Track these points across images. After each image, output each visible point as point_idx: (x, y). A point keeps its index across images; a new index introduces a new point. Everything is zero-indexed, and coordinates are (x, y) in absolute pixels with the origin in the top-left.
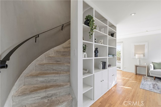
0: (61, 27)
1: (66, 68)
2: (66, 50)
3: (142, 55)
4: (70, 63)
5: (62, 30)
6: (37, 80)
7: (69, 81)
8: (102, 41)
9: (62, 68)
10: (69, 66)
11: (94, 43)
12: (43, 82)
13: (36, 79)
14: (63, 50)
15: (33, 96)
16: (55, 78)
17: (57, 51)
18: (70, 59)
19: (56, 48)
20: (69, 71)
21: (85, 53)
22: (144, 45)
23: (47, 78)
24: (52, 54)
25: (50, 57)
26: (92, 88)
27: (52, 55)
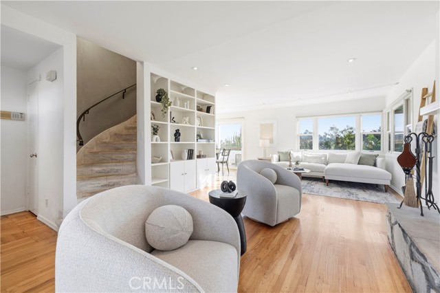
0: (121, 94)
1: (131, 156)
2: (131, 132)
3: (268, 141)
4: (136, 150)
5: (123, 98)
6: (92, 170)
7: (136, 172)
8: (187, 120)
9: (126, 157)
10: (136, 154)
11: (169, 123)
12: (100, 173)
13: (91, 168)
14: (125, 132)
15: (93, 183)
16: (116, 168)
17: (116, 134)
18: (136, 144)
19: (114, 129)
20: (135, 160)
21: (156, 136)
22: (272, 124)
23: (105, 168)
24: (107, 138)
25: (105, 142)
26: (168, 180)
27: (107, 141)
